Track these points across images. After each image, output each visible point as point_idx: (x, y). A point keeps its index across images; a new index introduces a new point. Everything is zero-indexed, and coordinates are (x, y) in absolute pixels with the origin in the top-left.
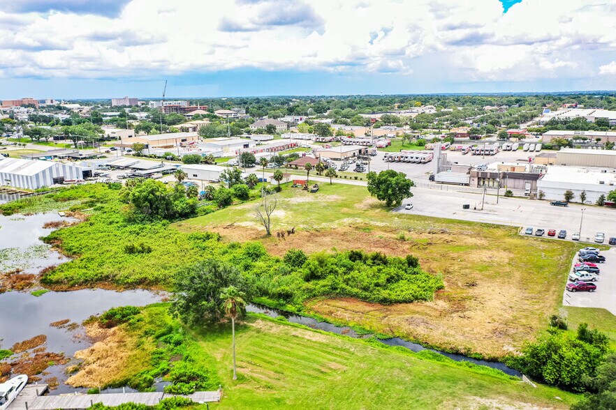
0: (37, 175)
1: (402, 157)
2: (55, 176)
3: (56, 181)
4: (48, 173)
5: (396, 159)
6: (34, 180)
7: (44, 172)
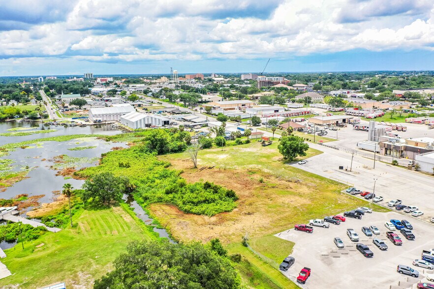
0: (137, 122)
1: (365, 127)
2: (146, 123)
3: (147, 126)
4: (142, 121)
5: (361, 128)
6: (135, 124)
7: (140, 120)
